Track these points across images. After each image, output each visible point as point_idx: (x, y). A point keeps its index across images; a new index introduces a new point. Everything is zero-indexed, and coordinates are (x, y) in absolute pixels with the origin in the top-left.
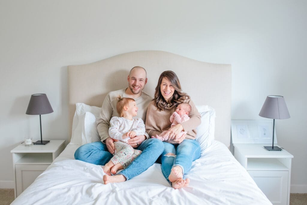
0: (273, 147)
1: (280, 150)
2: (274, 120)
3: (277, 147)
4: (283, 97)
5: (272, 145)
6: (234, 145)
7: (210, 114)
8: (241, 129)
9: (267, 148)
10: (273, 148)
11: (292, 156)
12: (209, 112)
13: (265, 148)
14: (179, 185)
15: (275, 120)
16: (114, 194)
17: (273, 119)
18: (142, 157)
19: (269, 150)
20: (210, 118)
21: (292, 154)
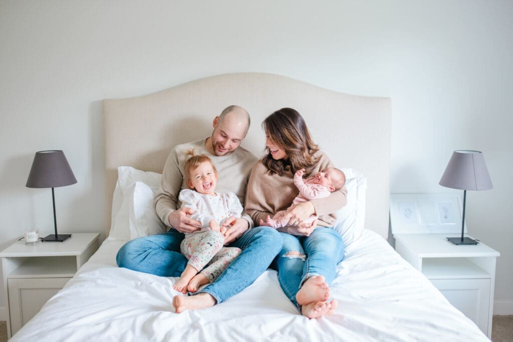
0: (462, 239)
1: (474, 243)
2: (465, 191)
3: (468, 238)
4: (480, 152)
5: (460, 236)
6: (394, 237)
7: (358, 182)
8: (405, 210)
9: (452, 240)
10: (463, 241)
11: (498, 254)
12: (355, 180)
13: (449, 240)
14: (318, 311)
15: (467, 192)
16: (197, 332)
17: (463, 191)
18: (244, 261)
19: (457, 245)
20: (358, 189)
21: (497, 250)
